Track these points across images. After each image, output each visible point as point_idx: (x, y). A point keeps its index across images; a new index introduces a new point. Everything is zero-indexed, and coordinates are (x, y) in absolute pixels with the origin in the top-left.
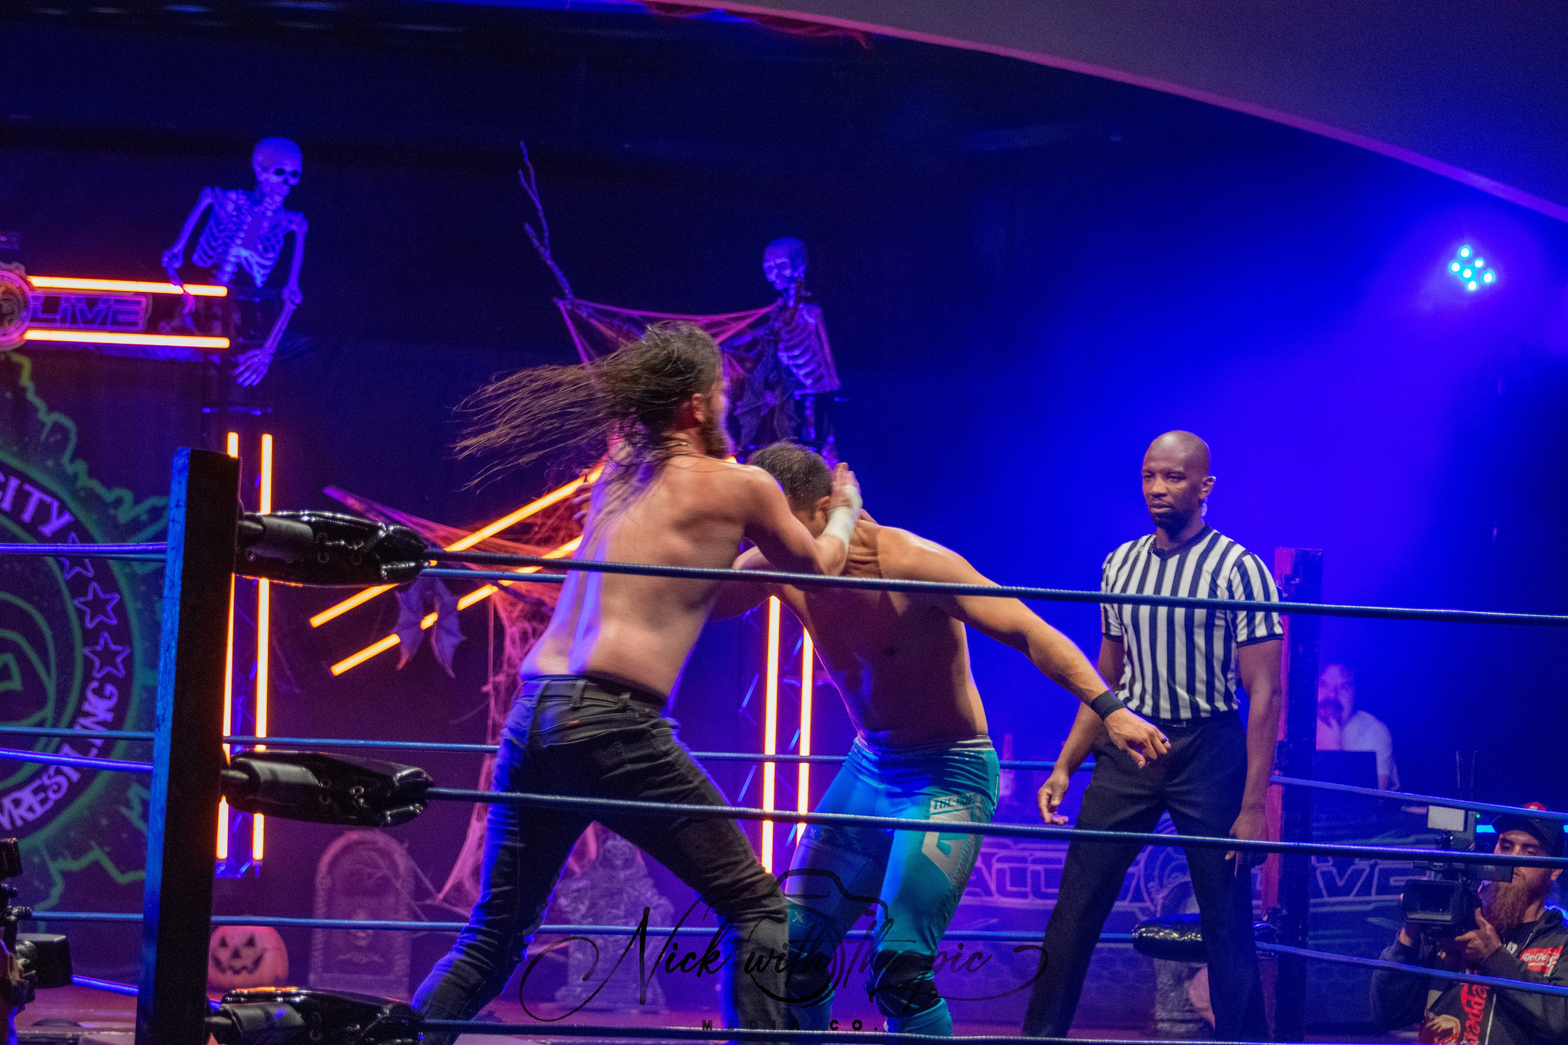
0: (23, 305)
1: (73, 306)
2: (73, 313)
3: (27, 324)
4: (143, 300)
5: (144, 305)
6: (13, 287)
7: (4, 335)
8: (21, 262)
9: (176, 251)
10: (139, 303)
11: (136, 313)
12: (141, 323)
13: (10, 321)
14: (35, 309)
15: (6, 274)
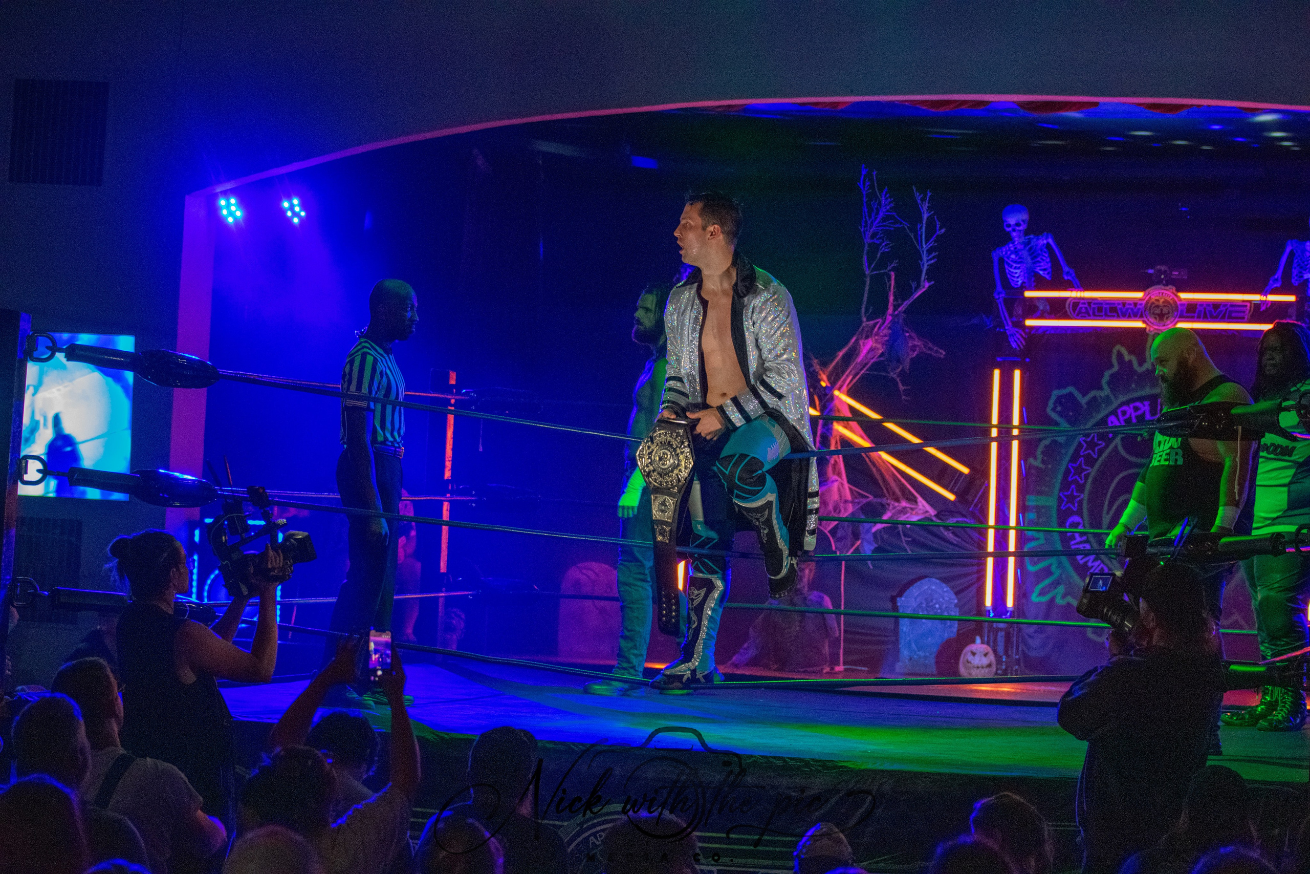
0: (1174, 308)
1: (1205, 309)
2: (1205, 313)
3: (1176, 320)
4: (1248, 304)
5: (1248, 307)
6: (1169, 299)
7: (1164, 325)
8: (1173, 285)
9: (1276, 277)
10: (1246, 306)
11: (1244, 312)
12: (1248, 316)
13: (1167, 318)
14: (1182, 311)
15: (1165, 292)
